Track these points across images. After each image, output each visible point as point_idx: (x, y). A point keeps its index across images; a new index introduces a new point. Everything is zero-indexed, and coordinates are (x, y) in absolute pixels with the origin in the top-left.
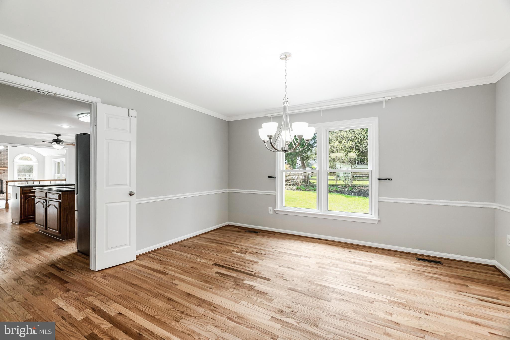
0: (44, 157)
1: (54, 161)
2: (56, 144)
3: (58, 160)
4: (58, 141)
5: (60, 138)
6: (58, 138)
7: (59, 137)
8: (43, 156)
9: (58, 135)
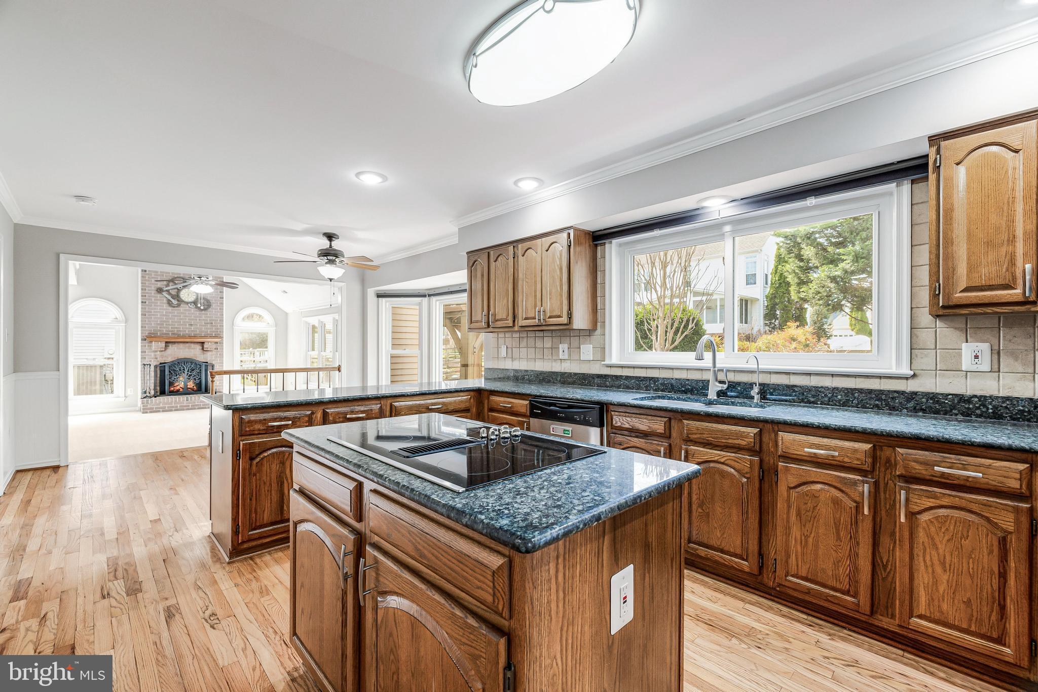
0: (287, 314)
1: (306, 322)
2: (326, 263)
3: (314, 321)
4: (330, 255)
5: (336, 244)
6: (331, 245)
7: (333, 243)
8: (285, 312)
9: (330, 237)
